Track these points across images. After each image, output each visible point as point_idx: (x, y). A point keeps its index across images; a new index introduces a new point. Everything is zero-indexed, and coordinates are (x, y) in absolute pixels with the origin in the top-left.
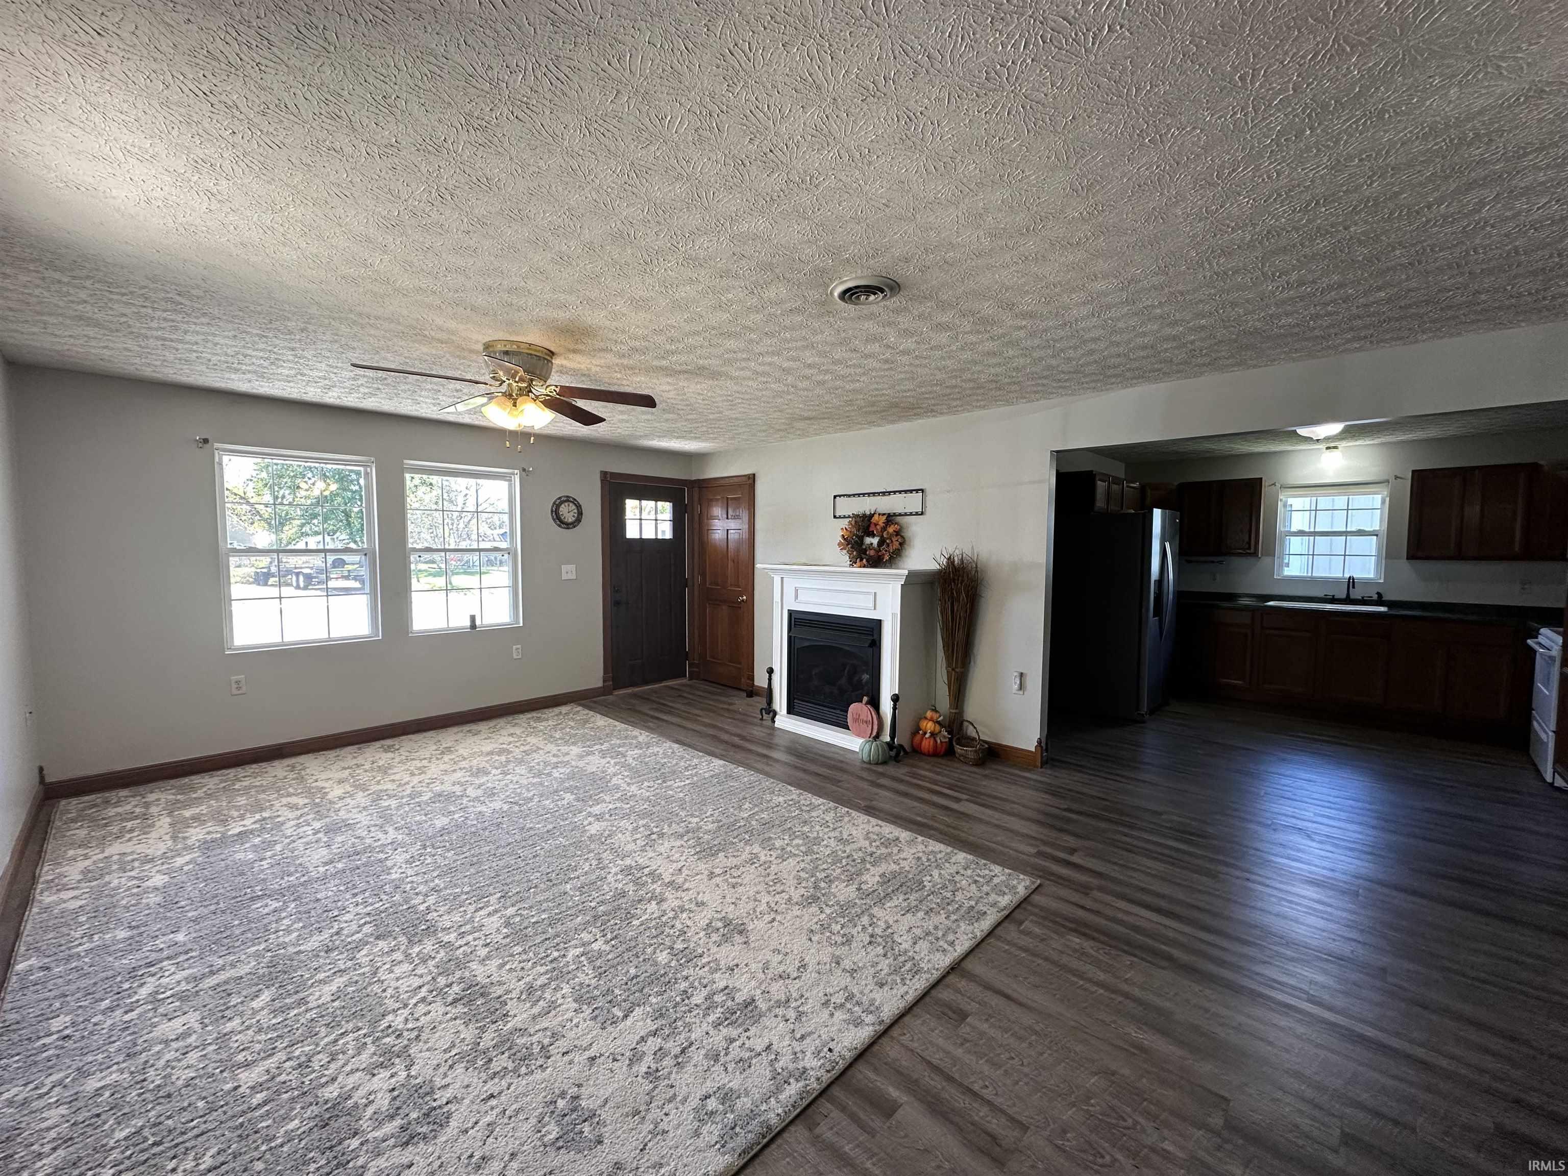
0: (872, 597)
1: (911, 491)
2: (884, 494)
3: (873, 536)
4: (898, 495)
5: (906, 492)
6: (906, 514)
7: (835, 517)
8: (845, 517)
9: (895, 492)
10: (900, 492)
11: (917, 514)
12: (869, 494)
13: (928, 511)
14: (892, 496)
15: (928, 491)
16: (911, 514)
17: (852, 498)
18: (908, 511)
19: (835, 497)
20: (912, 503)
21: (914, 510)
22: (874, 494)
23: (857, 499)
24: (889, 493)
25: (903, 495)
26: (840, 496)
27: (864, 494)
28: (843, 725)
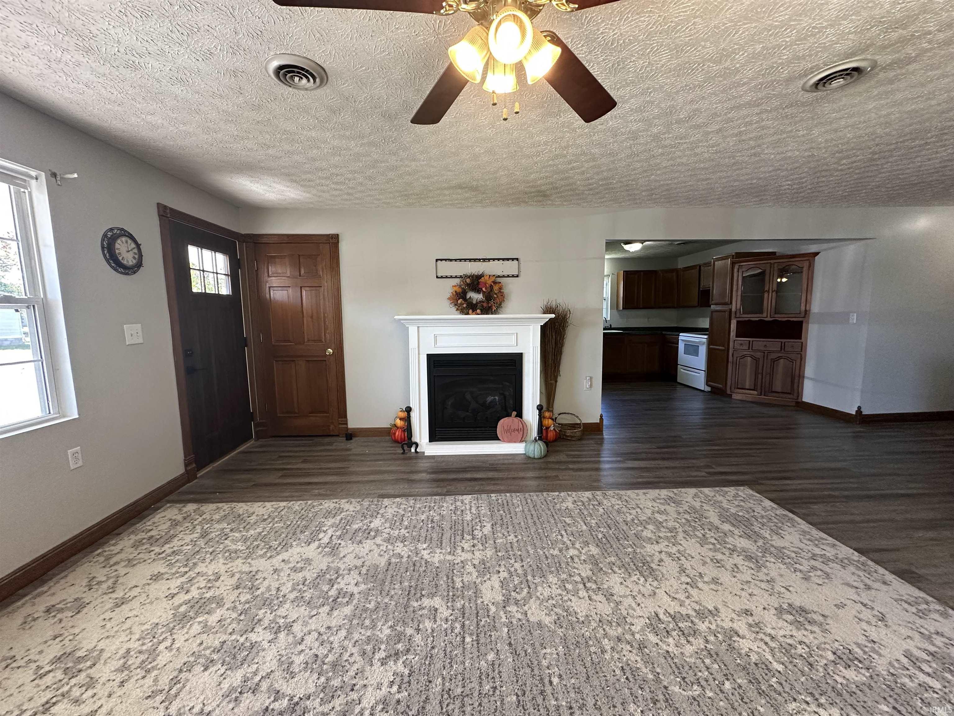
0: (514, 337)
1: (508, 259)
2: (484, 260)
3: (478, 291)
4: (496, 262)
5: (503, 259)
6: (504, 276)
7: (437, 277)
8: (456, 277)
9: (494, 260)
10: (499, 259)
11: (513, 276)
12: (470, 260)
13: (522, 274)
14: (492, 262)
15: (521, 260)
16: (508, 276)
17: (454, 262)
18: (506, 273)
19: (437, 260)
20: (510, 268)
21: (510, 273)
22: (475, 260)
23: (458, 263)
24: (489, 260)
25: (501, 262)
26: (441, 260)
27: (465, 260)
28: (494, 437)
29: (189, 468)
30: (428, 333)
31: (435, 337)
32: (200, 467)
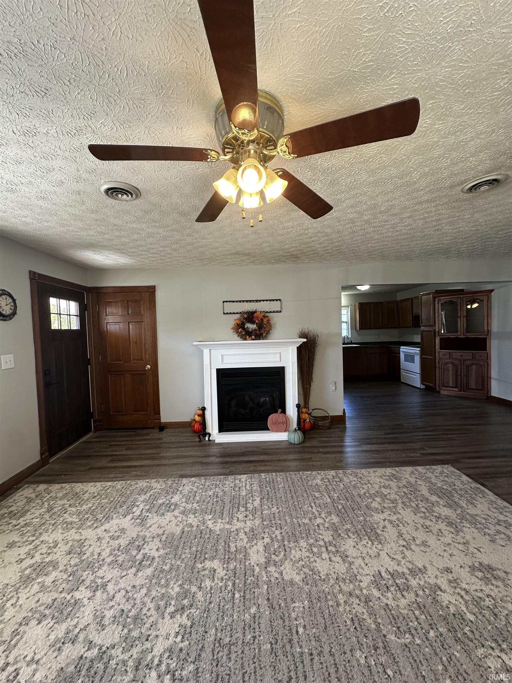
0: (278, 355)
1: (273, 300)
2: (257, 301)
3: (253, 323)
4: (265, 302)
5: (270, 300)
6: (271, 312)
7: (224, 314)
8: (237, 313)
9: (263, 301)
10: (267, 300)
11: (277, 312)
12: (247, 301)
13: (283, 310)
14: (262, 302)
15: (283, 301)
16: (274, 312)
17: (235, 303)
18: (272, 310)
19: (224, 302)
20: (275, 306)
21: (276, 310)
22: (250, 301)
23: (239, 304)
24: (260, 301)
25: (269, 302)
26: (227, 302)
27: (243, 301)
29: (43, 456)
30: (217, 353)
31: (222, 356)
32: (51, 455)
